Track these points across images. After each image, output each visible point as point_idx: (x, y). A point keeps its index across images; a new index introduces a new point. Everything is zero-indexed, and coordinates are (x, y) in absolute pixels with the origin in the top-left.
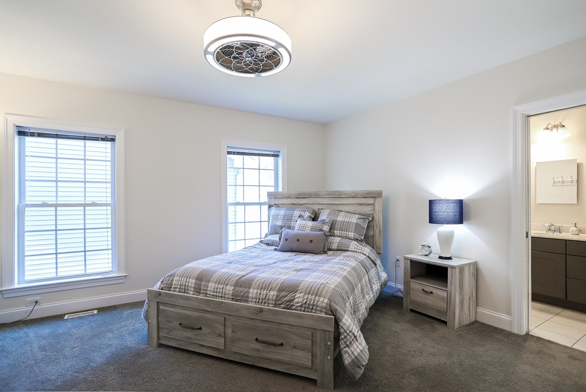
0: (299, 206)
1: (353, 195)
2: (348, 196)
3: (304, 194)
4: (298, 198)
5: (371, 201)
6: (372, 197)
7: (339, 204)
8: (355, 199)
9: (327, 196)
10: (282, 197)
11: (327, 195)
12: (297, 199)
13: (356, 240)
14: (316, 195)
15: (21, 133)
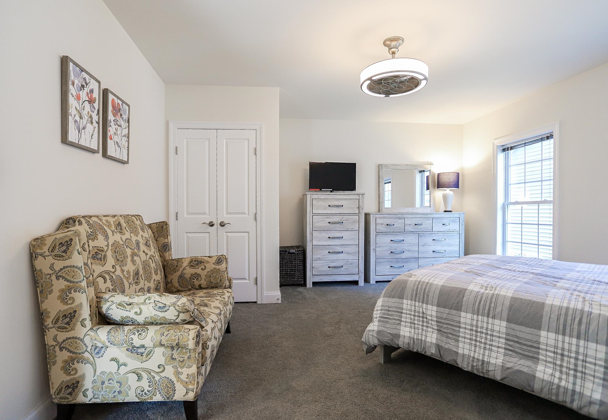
15: (504, 150)
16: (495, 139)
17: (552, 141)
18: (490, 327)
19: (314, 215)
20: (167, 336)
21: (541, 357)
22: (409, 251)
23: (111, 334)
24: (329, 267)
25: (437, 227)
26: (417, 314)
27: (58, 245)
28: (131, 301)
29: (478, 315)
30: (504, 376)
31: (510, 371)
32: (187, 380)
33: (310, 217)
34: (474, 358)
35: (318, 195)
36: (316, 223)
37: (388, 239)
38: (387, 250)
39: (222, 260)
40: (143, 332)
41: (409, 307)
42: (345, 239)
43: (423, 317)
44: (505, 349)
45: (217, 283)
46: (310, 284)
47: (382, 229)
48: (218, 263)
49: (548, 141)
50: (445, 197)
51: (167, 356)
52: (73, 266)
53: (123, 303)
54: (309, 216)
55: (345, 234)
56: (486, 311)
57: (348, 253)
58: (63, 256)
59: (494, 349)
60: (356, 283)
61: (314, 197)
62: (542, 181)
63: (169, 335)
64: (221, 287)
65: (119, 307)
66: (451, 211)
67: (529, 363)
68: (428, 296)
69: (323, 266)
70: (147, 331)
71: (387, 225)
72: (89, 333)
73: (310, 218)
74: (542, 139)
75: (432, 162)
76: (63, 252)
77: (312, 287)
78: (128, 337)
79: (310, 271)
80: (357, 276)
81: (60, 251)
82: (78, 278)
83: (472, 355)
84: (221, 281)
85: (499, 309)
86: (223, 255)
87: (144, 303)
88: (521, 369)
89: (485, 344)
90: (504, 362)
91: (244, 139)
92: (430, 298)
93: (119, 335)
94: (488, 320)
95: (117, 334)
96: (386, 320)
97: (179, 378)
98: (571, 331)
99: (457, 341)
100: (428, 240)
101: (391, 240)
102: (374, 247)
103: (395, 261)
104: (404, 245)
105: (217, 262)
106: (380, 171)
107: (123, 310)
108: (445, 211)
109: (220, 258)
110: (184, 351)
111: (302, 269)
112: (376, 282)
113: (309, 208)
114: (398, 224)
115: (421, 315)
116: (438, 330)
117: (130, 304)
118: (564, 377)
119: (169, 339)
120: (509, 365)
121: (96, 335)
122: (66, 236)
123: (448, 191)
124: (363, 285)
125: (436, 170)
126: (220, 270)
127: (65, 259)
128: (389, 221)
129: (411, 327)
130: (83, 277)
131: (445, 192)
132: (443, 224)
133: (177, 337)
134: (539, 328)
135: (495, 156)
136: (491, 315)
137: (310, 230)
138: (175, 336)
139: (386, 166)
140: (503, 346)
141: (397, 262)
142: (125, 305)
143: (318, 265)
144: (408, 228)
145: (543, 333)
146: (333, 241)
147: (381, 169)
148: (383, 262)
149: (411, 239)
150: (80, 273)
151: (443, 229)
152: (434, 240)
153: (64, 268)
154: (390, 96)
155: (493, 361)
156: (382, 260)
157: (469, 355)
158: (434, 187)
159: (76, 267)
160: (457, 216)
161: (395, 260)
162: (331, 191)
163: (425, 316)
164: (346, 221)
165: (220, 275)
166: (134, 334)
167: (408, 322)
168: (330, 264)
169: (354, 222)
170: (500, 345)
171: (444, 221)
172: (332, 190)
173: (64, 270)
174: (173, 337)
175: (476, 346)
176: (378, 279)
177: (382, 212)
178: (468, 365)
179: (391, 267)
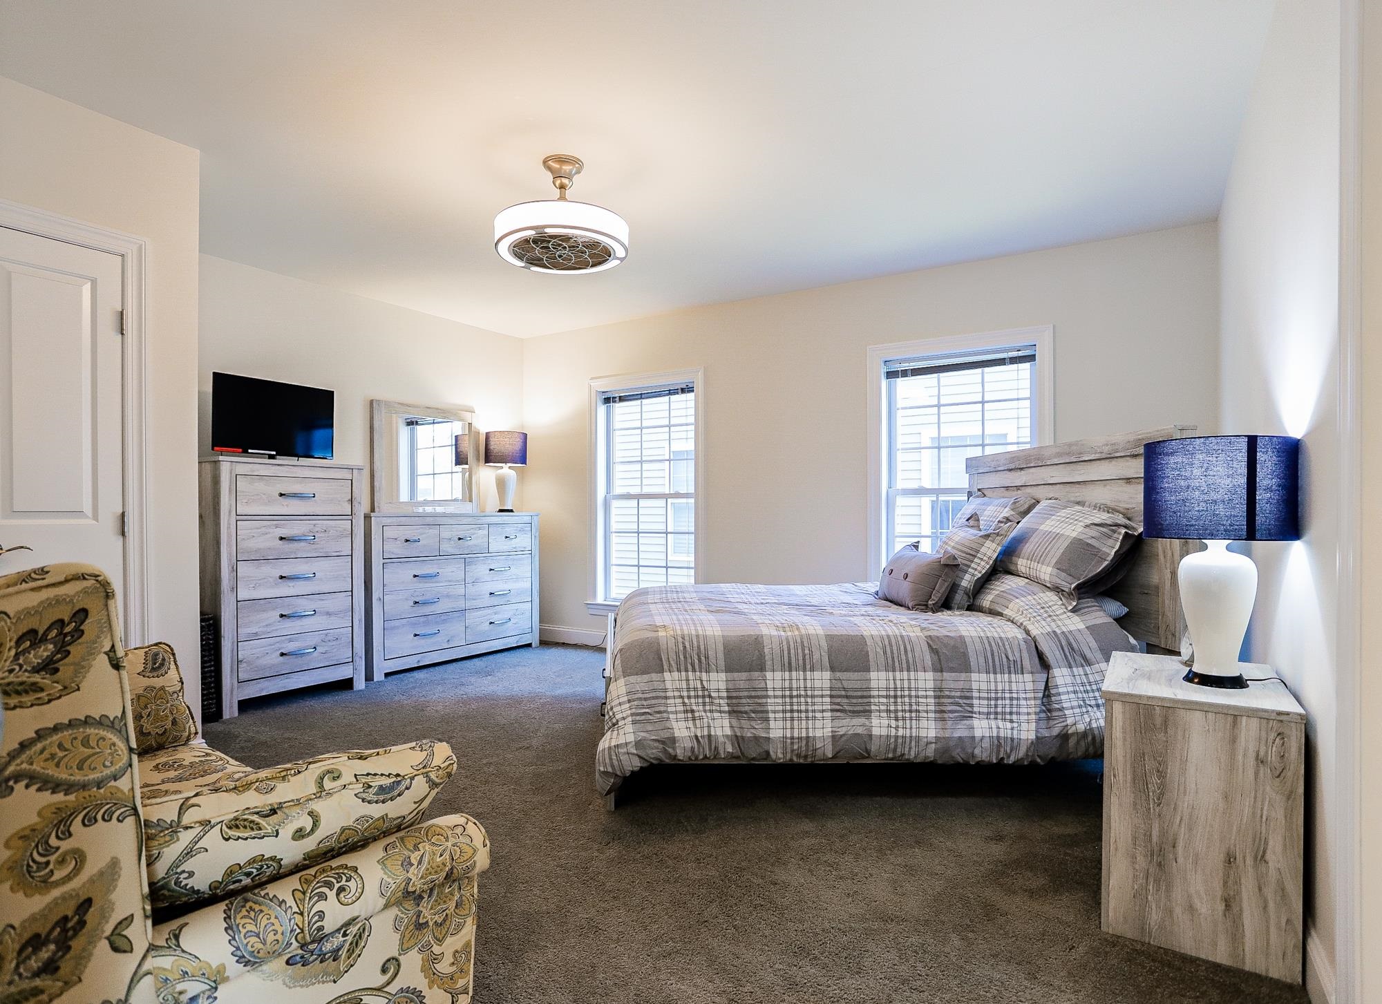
1: (1106, 449)
2: (1097, 456)
4: (1011, 470)
8: (1114, 462)
10: (986, 470)
11: (1059, 455)
13: (1057, 589)
15: (607, 400)
16: (592, 379)
17: (691, 396)
18: (809, 685)
19: (240, 517)
20: (420, 863)
21: (873, 707)
22: (448, 596)
23: (243, 931)
24: (282, 654)
25: (497, 544)
26: (692, 693)
27: (13, 644)
28: (273, 799)
29: (790, 670)
30: (837, 749)
31: (844, 738)
32: (454, 968)
33: (229, 524)
34: (792, 738)
35: (251, 466)
36: (248, 539)
37: (407, 572)
38: (407, 599)
39: (164, 660)
40: (347, 881)
41: (677, 685)
42: (321, 580)
43: (704, 697)
44: (832, 710)
45: (164, 732)
46: (231, 707)
47: (396, 551)
48: (153, 670)
49: (684, 396)
50: (501, 484)
51: (404, 927)
52: (87, 721)
53: (245, 817)
54: (226, 521)
55: (322, 567)
56: (801, 662)
57: (328, 614)
58: (35, 688)
59: (818, 715)
60: (347, 684)
61: (240, 469)
62: (641, 462)
63: (426, 859)
64: (173, 743)
65: (231, 833)
66: (511, 511)
67: (862, 720)
68: (707, 658)
69: (267, 653)
70: (356, 871)
71: (407, 541)
72: (147, 966)
73: (229, 528)
74: (671, 392)
75: (473, 408)
76: (36, 670)
77: (236, 714)
78: (306, 914)
79: (232, 671)
80: (350, 666)
81: (21, 666)
82: (108, 763)
83: (788, 735)
84: (174, 722)
85: (816, 656)
86: (160, 643)
87: (321, 792)
88: (855, 732)
89: (807, 711)
90: (834, 729)
91: (81, 276)
92: (712, 660)
93: (273, 920)
94: (805, 675)
95: (265, 922)
96: (643, 718)
97: (434, 974)
98: (900, 663)
99: (767, 720)
100: (481, 570)
101: (415, 576)
102: (379, 594)
103: (423, 622)
104: (438, 585)
105: (153, 668)
106: (376, 417)
107: (246, 839)
108: (501, 511)
109: (156, 654)
110: (447, 891)
111: (211, 671)
112: (387, 675)
113: (227, 499)
114: (428, 538)
115: (700, 693)
116: (729, 712)
117: (273, 812)
118: (900, 723)
119: (428, 869)
120: (842, 731)
121: (182, 961)
122: (58, 601)
123: (506, 470)
124: (363, 687)
125: (484, 425)
126: (165, 691)
127: (46, 699)
128: (409, 533)
129: (686, 719)
130: (126, 752)
131: (500, 471)
132: (507, 537)
133: (447, 856)
134: (868, 670)
135: (593, 408)
136: (808, 667)
137: (230, 560)
138: (441, 855)
139: (388, 404)
140: (829, 707)
141: (426, 624)
142: (255, 818)
143: (254, 651)
144: (447, 547)
145: (873, 675)
146: (291, 584)
147: (378, 410)
148: (397, 627)
149: (452, 570)
150: (114, 744)
151: (505, 547)
152: (491, 570)
153: (41, 735)
154: (531, 269)
155: (819, 734)
156: (397, 623)
157: (783, 737)
158: (478, 460)
159: (102, 722)
160: (527, 519)
161: (422, 619)
162: (271, 457)
163: (706, 693)
164: (322, 535)
165: (169, 705)
166: (322, 897)
167: (680, 712)
168: (284, 645)
169: (341, 536)
170: (824, 708)
171: (509, 531)
172: (274, 453)
173: (39, 746)
174: (438, 860)
175: (792, 719)
176: (391, 668)
177: (379, 512)
178: (784, 753)
179: (416, 635)
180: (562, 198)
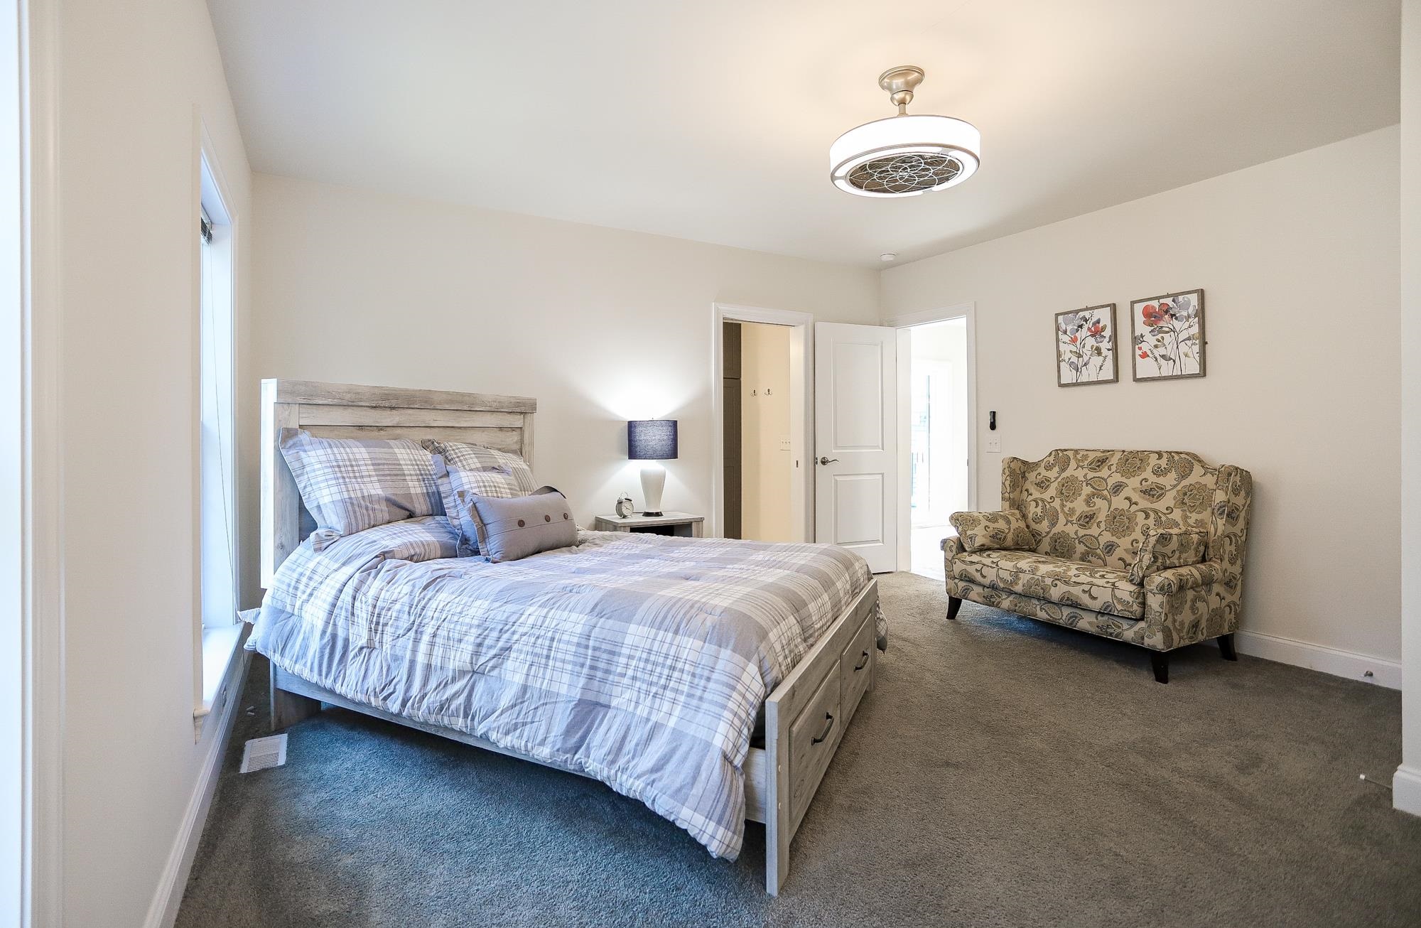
0: (376, 433)
3: (396, 397)
4: (377, 407)
5: (517, 421)
6: (521, 413)
7: (460, 428)
8: (495, 415)
9: (447, 407)
10: (329, 401)
12: (373, 411)
14: (426, 402)
180: (903, 114)
